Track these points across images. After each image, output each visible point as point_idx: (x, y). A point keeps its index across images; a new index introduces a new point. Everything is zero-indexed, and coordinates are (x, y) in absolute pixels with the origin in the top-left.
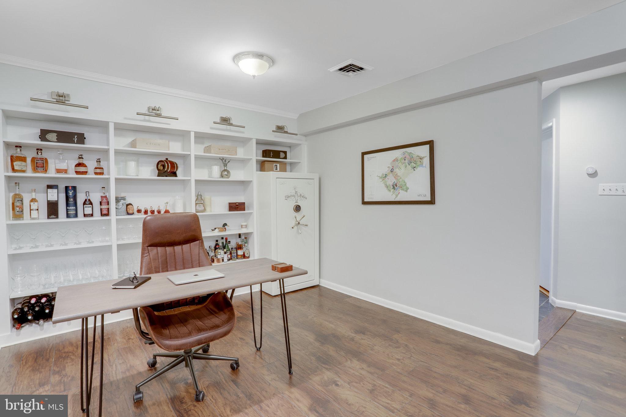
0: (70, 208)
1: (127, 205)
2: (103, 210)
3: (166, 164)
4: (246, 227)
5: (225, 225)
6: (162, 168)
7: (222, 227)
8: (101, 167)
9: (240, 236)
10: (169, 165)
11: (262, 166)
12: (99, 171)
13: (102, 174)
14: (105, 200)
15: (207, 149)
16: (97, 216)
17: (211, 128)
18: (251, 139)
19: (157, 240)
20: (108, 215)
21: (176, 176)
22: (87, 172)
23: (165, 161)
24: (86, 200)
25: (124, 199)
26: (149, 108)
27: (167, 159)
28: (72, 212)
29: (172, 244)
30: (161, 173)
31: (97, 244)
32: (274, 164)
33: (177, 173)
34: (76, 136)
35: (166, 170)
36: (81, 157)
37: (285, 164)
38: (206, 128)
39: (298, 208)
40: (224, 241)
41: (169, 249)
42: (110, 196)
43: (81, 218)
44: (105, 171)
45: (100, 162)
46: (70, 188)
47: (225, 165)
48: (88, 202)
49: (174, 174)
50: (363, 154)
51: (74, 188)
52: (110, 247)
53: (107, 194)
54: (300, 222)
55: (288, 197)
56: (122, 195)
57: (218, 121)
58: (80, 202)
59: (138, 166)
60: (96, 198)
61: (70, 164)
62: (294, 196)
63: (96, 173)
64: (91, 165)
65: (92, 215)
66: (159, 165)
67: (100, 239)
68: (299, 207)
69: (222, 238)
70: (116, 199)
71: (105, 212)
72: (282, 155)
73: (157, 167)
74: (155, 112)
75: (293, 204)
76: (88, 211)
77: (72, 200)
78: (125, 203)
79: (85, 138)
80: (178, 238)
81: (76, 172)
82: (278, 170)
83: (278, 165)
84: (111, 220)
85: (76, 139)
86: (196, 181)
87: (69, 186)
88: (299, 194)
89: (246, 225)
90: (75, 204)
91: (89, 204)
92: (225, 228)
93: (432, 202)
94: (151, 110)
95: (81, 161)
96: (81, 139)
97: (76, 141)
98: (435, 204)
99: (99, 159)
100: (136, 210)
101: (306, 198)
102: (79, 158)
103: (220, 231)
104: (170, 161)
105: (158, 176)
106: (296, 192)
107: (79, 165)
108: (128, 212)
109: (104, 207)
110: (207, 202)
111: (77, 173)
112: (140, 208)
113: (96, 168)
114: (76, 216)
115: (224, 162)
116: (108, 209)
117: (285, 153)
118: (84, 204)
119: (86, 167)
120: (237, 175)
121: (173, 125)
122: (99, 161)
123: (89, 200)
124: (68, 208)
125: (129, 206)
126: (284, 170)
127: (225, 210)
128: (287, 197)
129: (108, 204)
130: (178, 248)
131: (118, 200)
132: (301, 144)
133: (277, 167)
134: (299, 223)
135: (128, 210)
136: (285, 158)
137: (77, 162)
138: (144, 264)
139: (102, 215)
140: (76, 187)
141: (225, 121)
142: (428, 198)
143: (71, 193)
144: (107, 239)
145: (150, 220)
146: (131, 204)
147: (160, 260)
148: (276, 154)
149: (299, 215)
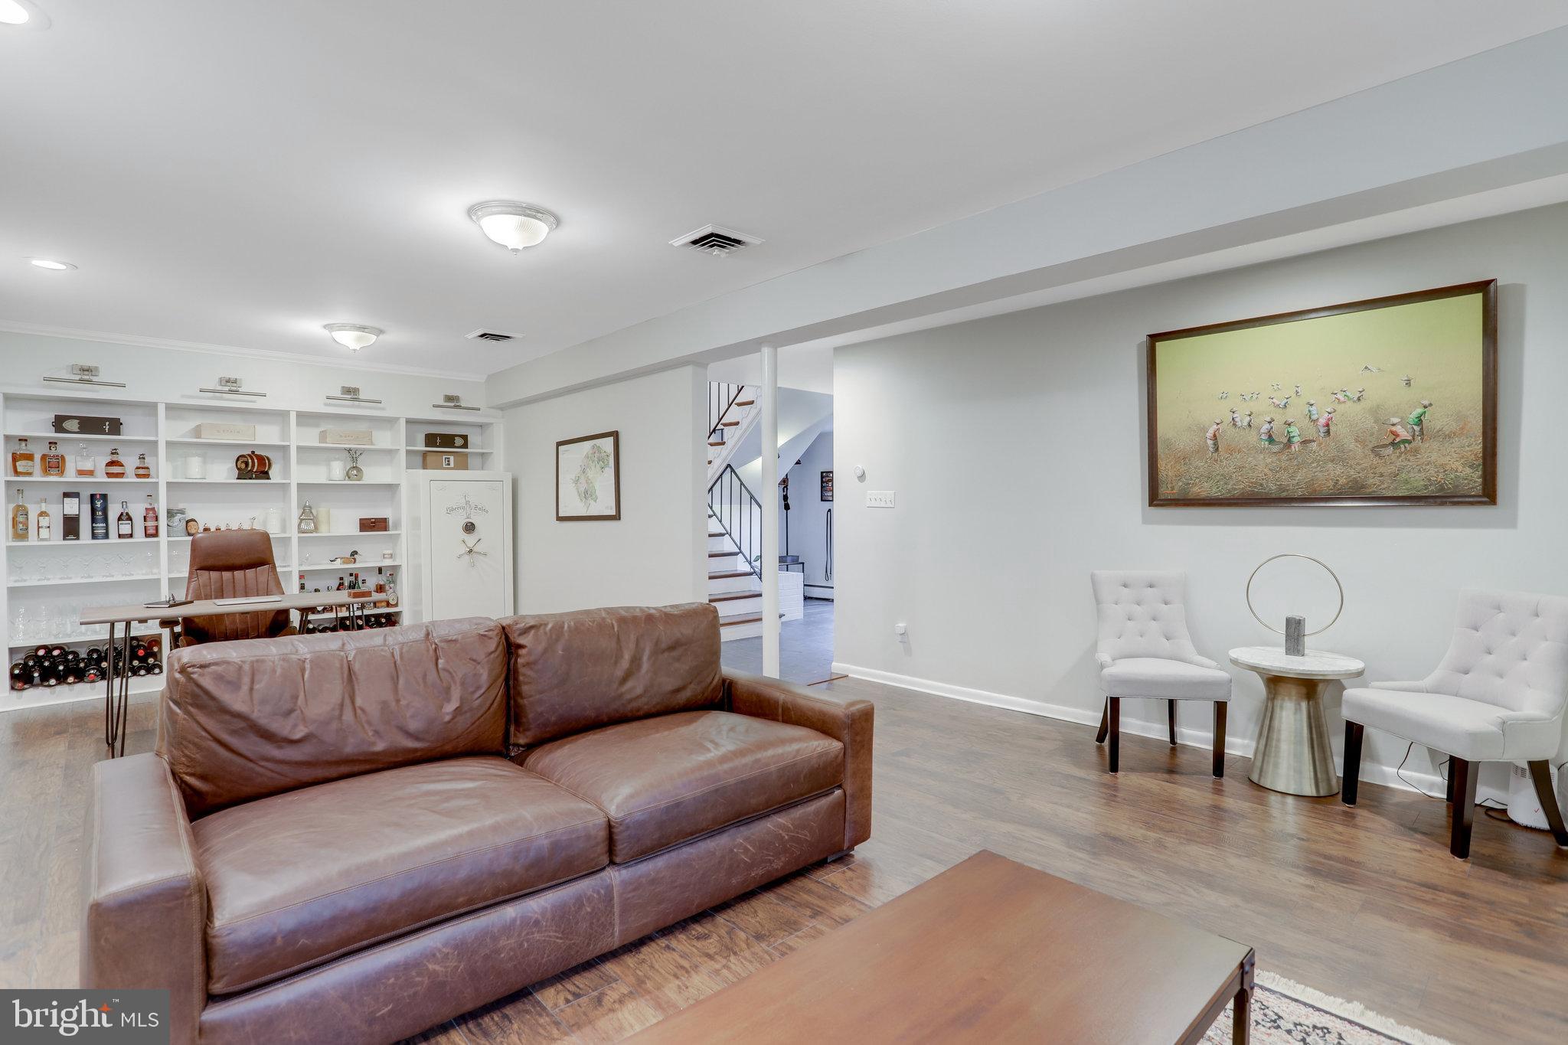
0: (98, 525)
1: (187, 522)
2: (148, 528)
3: (250, 461)
4: (391, 557)
5: (355, 553)
6: (243, 466)
7: (349, 557)
8: (146, 465)
9: (380, 570)
10: (256, 461)
11: (425, 461)
12: (143, 472)
13: (147, 476)
14: (151, 514)
15: (323, 436)
16: (139, 537)
17: (326, 405)
18: (398, 419)
19: (210, 562)
20: (156, 535)
21: (269, 478)
22: (123, 474)
23: (248, 455)
24: (122, 514)
25: (182, 512)
26: (221, 380)
27: (253, 452)
28: (100, 531)
29: (231, 568)
30: (244, 473)
31: (139, 576)
32: (444, 457)
33: (271, 473)
34: (107, 423)
35: (249, 469)
36: (114, 453)
37: (466, 455)
38: (317, 405)
39: (470, 528)
40: (353, 578)
41: (227, 575)
42: (158, 509)
43: (113, 539)
44: (152, 472)
45: (144, 458)
46: (98, 497)
47: (354, 459)
48: (125, 517)
49: (265, 475)
50: (559, 444)
51: (104, 497)
52: (159, 580)
53: (156, 506)
54: (475, 549)
55: (453, 509)
56: (181, 506)
57: (338, 394)
58: (113, 516)
59: (205, 462)
60: (137, 511)
61: (98, 462)
62: (464, 508)
63: (138, 476)
64: (130, 462)
65: (131, 536)
66: (239, 462)
67: (144, 572)
68: (473, 524)
69: (351, 575)
70: (168, 513)
71: (151, 531)
72: (459, 441)
73: (237, 466)
74: (231, 385)
75: (463, 521)
76: (125, 529)
77: (100, 513)
78: (184, 518)
79: (121, 424)
80: (238, 561)
81: (107, 474)
82: (452, 465)
83: (452, 458)
84: (158, 542)
85: (107, 427)
86: (299, 485)
87: (96, 494)
88: (473, 506)
89: (392, 555)
90: (106, 520)
91: (127, 520)
92: (355, 559)
93: (617, 517)
94: (224, 383)
95: (115, 457)
96: (115, 426)
97: (107, 430)
98: (620, 519)
99: (143, 455)
100: (201, 529)
101: (487, 512)
102: (112, 453)
103: (344, 563)
104: (257, 456)
105: (238, 478)
106: (467, 502)
107: (111, 463)
108: (190, 531)
109: (151, 524)
110: (322, 518)
111: (109, 475)
112: (208, 526)
113: (138, 468)
114: (106, 536)
115: (353, 455)
116: (157, 527)
117: (465, 438)
118: (120, 519)
119: (123, 466)
120: (375, 474)
121: (260, 404)
122: (142, 458)
123: (127, 514)
124: (94, 525)
125: (190, 524)
126: (463, 464)
127: (354, 530)
128: (450, 510)
129: (157, 520)
130: (238, 574)
131: (171, 514)
132: (492, 424)
133: (449, 461)
134: (471, 551)
135: (189, 528)
136: (465, 445)
137: (108, 459)
138: (190, 591)
139: (147, 535)
140: (106, 494)
141: (351, 392)
142: (613, 512)
143: (98, 504)
144: (155, 571)
145: (202, 538)
146: (194, 521)
147: (213, 587)
148: (447, 440)
149: (471, 540)
